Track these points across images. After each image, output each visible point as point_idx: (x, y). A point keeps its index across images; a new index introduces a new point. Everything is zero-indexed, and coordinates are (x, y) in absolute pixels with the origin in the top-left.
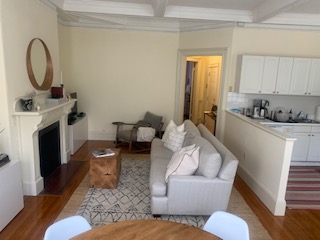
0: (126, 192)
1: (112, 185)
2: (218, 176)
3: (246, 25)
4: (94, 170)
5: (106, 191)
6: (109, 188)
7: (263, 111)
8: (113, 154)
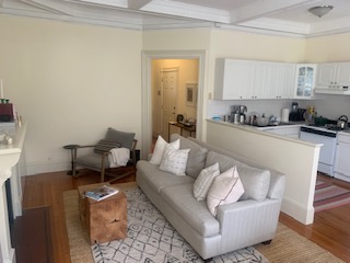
0: (143, 238)
1: (121, 234)
2: (268, 197)
3: (223, 26)
4: (96, 219)
5: (116, 244)
6: (117, 239)
7: (242, 117)
8: (116, 192)
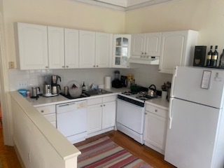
7: (55, 88)
